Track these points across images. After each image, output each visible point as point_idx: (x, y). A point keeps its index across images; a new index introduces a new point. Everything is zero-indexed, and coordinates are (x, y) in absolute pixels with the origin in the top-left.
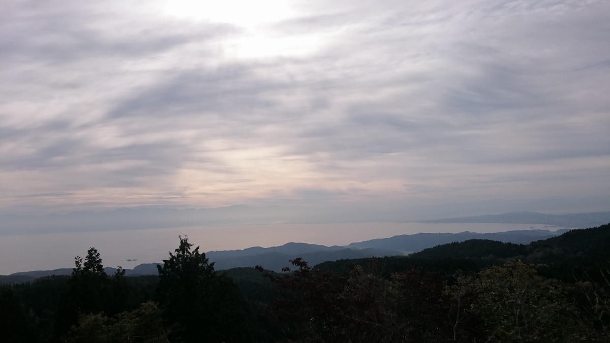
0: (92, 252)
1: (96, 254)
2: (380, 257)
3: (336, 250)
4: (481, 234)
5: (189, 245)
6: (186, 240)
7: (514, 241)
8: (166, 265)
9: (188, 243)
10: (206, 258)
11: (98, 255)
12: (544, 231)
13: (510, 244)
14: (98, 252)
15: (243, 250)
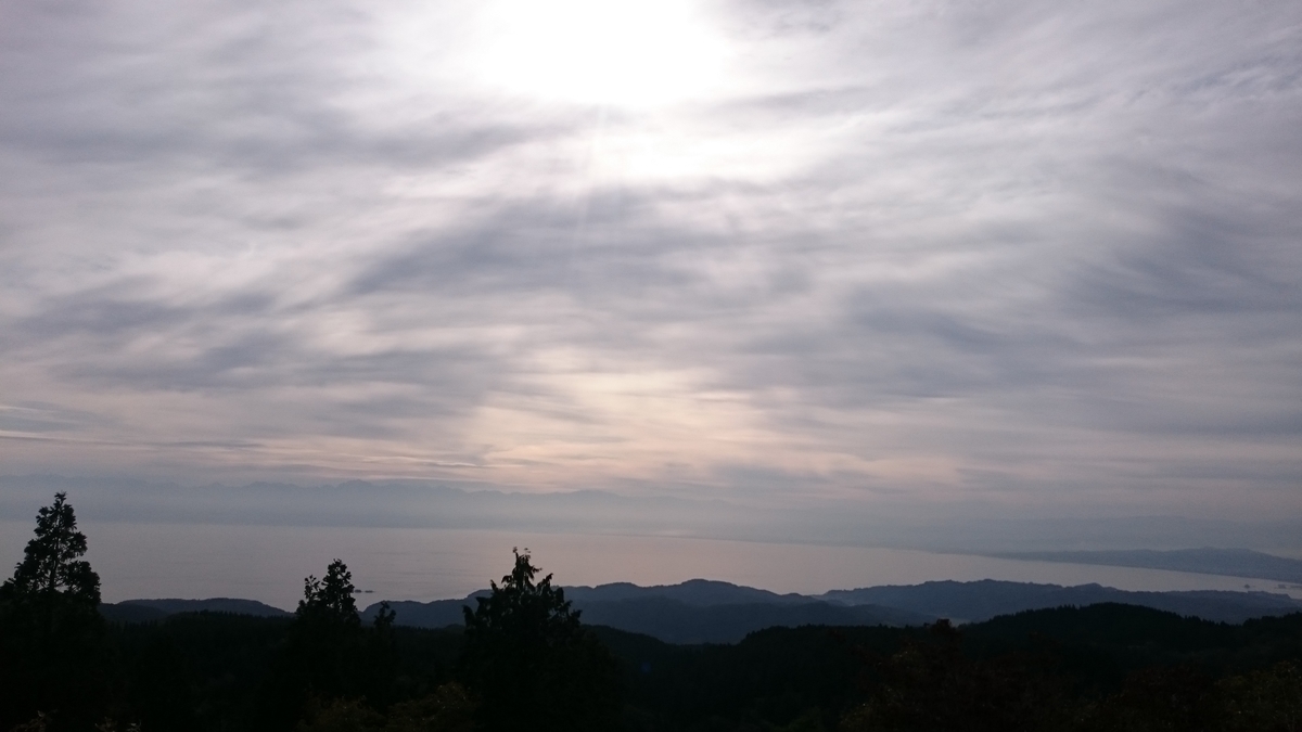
0: (336, 568)
1: (344, 574)
2: (895, 626)
3: (795, 603)
4: (1127, 593)
5: (531, 570)
6: (526, 559)
7: (1205, 615)
8: (481, 609)
9: (531, 564)
10: (566, 599)
11: (348, 576)
12: (1277, 595)
13: (1196, 619)
14: (347, 570)
15: (594, 587)
